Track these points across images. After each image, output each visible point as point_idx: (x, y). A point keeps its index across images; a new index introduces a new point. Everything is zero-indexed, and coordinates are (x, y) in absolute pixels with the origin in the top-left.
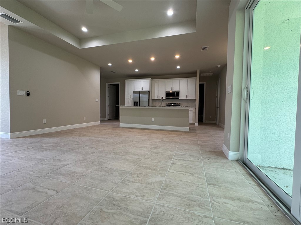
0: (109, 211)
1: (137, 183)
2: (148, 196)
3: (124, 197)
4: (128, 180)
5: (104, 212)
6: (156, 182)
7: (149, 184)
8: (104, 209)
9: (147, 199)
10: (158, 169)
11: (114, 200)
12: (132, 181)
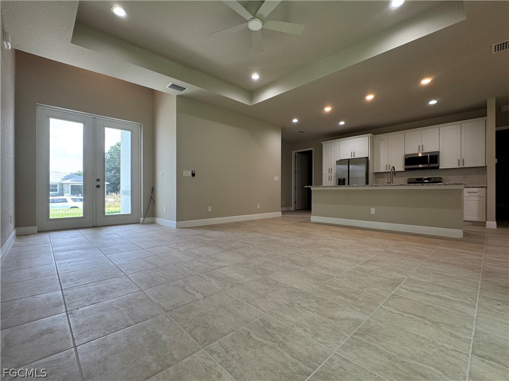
0: (259, 339)
1: (313, 312)
2: (325, 338)
3: (284, 327)
4: (299, 304)
5: (251, 337)
6: (347, 319)
7: (334, 319)
8: (252, 335)
9: (322, 341)
10: (359, 299)
11: (269, 326)
12: (305, 307)
